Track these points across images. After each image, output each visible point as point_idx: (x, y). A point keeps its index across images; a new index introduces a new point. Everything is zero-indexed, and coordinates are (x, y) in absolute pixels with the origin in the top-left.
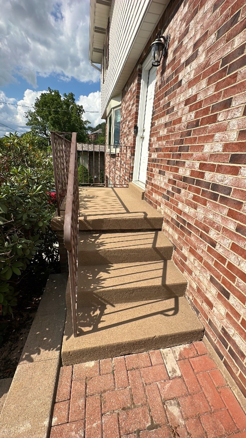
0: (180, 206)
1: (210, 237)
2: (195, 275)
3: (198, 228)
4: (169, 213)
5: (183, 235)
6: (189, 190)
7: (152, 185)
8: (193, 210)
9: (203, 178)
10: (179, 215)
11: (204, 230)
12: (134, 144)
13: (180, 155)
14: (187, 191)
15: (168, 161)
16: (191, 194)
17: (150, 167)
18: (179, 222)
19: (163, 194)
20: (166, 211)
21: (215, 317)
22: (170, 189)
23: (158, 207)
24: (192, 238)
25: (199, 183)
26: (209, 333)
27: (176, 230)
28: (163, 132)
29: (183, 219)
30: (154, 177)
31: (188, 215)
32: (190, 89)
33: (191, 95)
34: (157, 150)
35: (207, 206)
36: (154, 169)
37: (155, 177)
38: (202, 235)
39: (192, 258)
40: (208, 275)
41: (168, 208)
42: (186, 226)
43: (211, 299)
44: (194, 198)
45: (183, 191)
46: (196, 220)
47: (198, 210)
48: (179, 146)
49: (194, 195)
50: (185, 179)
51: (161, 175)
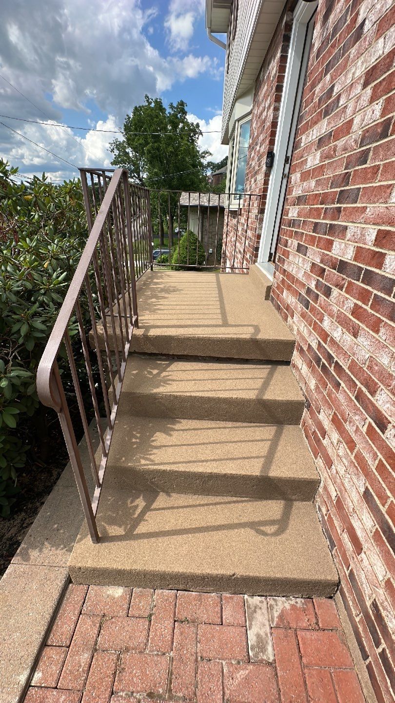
0: (326, 324)
1: (377, 405)
2: (337, 472)
3: (354, 379)
4: (305, 333)
5: (325, 385)
6: (347, 292)
7: (284, 272)
8: (349, 337)
9: (380, 269)
10: (322, 342)
11: (367, 386)
12: (265, 190)
13: (339, 210)
14: (343, 293)
15: (316, 224)
16: (352, 302)
17: (285, 237)
18: (321, 357)
19: (300, 293)
20: (301, 329)
21: (362, 572)
22: (313, 286)
23: (289, 318)
24: (341, 397)
25: (369, 278)
26: (347, 595)
27: (313, 371)
28: (313, 160)
29: (328, 353)
30: (288, 258)
31: (338, 345)
32: (381, 40)
33: (380, 56)
34: (299, 200)
35: (380, 334)
36: (290, 242)
37: (291, 257)
38: (359, 396)
39: (335, 436)
40: (361, 483)
41: (306, 324)
42: (332, 368)
43: (359, 533)
44: (357, 311)
45: (335, 291)
46: (353, 361)
47: (361, 339)
48: (339, 190)
49: (356, 305)
50: (342, 266)
51: (300, 255)
